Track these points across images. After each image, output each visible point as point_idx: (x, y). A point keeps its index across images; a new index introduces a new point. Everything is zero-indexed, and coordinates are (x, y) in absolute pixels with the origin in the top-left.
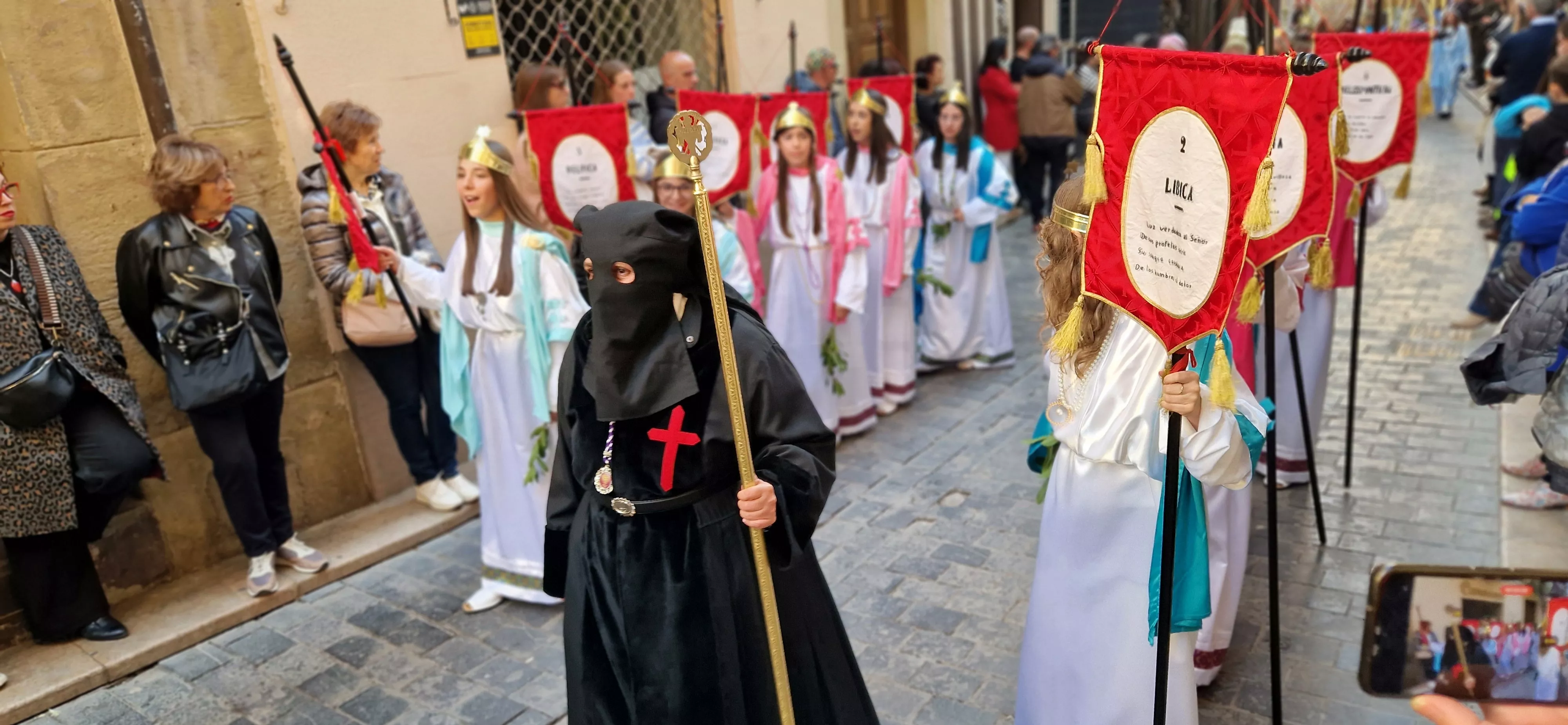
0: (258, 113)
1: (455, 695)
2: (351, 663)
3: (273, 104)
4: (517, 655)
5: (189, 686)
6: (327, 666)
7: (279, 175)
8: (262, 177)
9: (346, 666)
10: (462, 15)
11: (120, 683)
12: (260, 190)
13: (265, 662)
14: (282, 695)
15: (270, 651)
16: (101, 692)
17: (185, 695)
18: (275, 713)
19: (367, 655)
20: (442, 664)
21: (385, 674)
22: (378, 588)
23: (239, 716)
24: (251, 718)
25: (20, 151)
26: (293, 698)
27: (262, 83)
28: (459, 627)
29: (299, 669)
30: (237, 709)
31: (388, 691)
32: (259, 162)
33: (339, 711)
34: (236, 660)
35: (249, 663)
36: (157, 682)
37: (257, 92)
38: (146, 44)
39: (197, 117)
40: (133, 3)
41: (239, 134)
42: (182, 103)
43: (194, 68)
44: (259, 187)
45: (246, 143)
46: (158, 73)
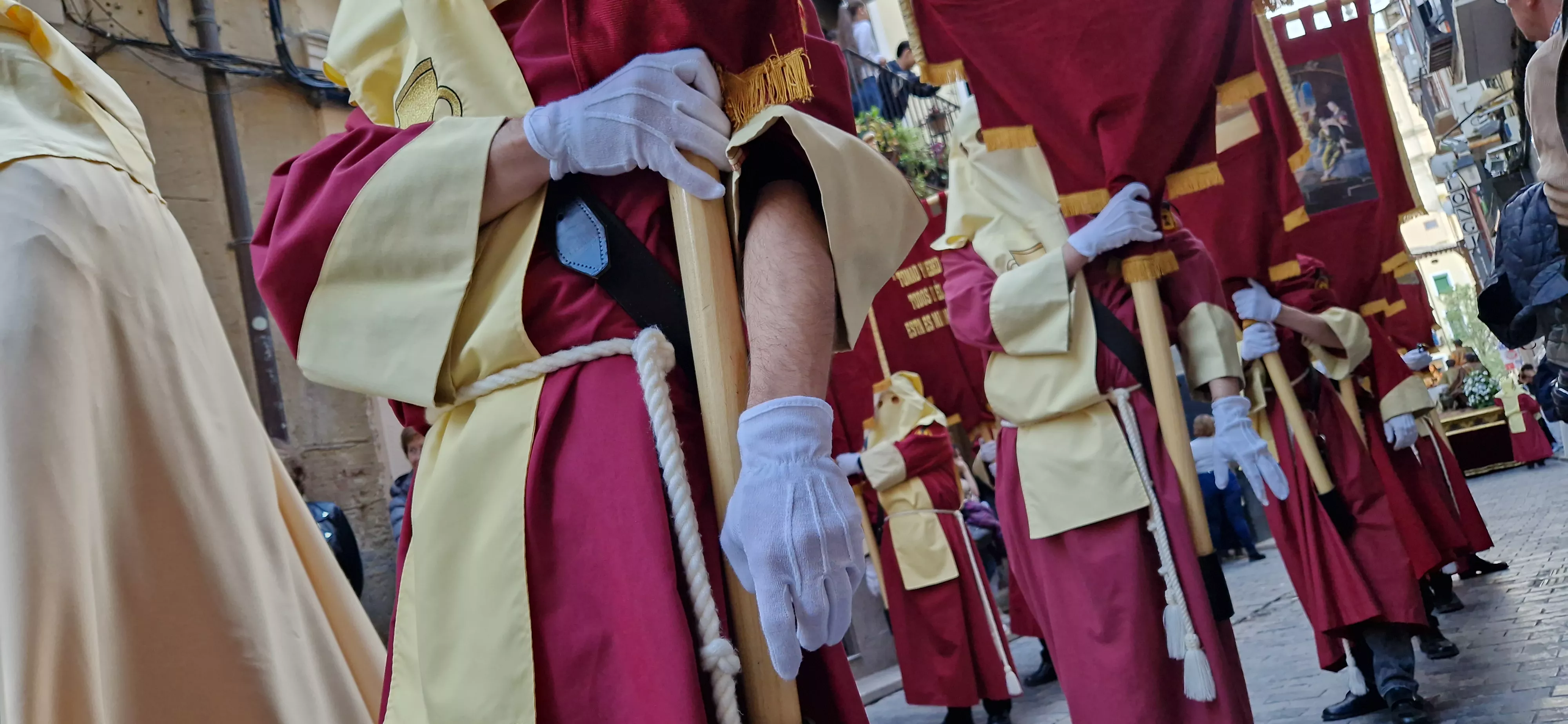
0: (363, 438)
3: (376, 431)
7: (378, 493)
8: (363, 494)
12: (359, 505)
27: (368, 413)
32: (359, 481)
37: (364, 420)
38: (272, 376)
39: (310, 440)
40: (265, 343)
41: (344, 455)
42: (297, 427)
43: (310, 399)
44: (358, 502)
45: (349, 463)
46: (279, 399)
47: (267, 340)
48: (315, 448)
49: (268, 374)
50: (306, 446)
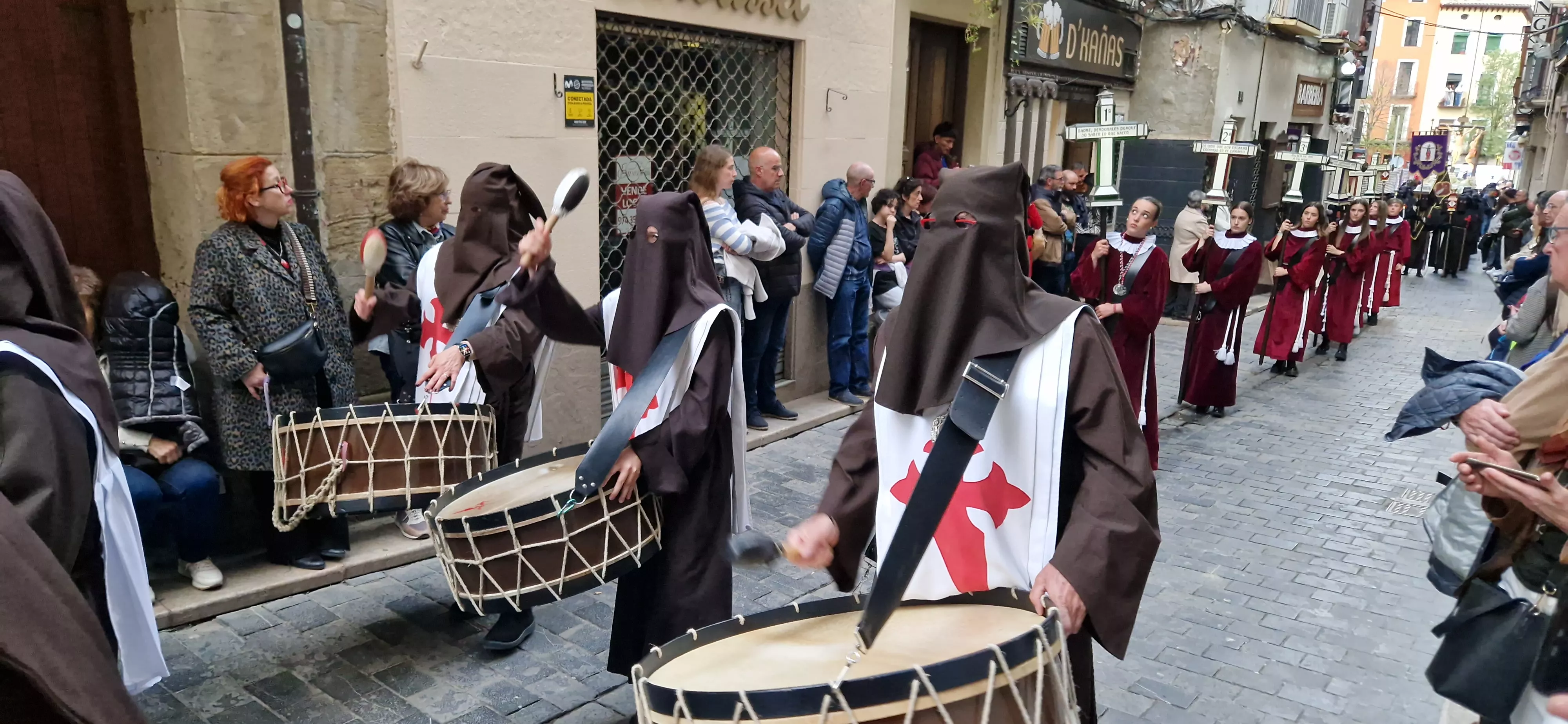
0: (382, 150)
1: (478, 680)
2: (387, 641)
3: (396, 144)
5: (241, 639)
6: (364, 640)
9: (382, 643)
10: (566, 90)
11: (182, 629)
12: (372, 215)
13: (309, 629)
14: (324, 658)
15: (315, 621)
17: (238, 647)
18: (316, 672)
19: (402, 635)
22: (416, 582)
23: (285, 670)
24: (295, 673)
25: (179, 154)
26: (333, 662)
27: (390, 124)
29: (339, 639)
30: (283, 664)
32: (375, 191)
33: (373, 678)
34: (285, 624)
35: (296, 628)
36: (214, 632)
37: (384, 131)
38: (302, 79)
39: (331, 145)
40: (298, 43)
41: (362, 164)
42: (321, 132)
43: (336, 104)
44: (372, 212)
45: (367, 173)
46: (307, 104)
47: (300, 41)
48: (335, 155)
49: (299, 77)
50: (328, 152)
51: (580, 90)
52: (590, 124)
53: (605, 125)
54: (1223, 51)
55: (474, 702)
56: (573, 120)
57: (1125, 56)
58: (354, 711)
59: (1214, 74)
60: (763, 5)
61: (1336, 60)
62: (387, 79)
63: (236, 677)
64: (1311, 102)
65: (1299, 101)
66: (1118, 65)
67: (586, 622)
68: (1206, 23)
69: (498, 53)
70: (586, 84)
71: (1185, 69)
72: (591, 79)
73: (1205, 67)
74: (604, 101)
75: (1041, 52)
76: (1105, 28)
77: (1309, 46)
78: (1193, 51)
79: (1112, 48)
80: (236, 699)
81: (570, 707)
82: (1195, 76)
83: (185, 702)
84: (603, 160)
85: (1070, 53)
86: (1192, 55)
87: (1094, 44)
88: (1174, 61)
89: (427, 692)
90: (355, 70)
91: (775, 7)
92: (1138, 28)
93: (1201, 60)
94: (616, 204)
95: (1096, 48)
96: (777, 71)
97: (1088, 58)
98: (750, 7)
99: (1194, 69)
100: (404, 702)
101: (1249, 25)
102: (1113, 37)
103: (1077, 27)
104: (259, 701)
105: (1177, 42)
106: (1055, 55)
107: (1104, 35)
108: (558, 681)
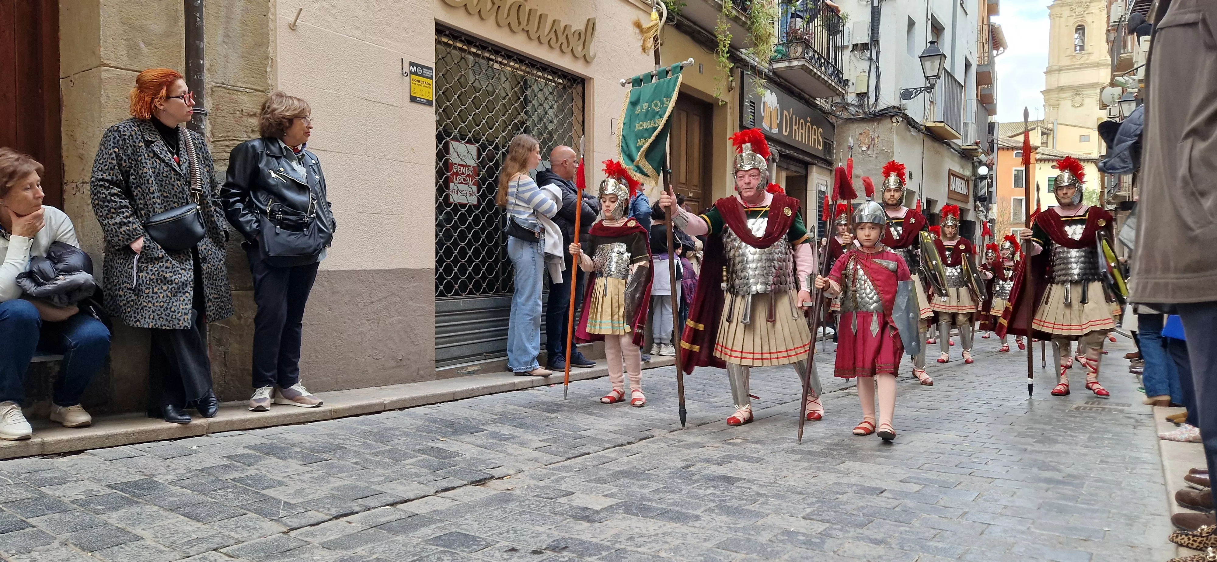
0: (261, 89)
2: (244, 464)
3: (272, 85)
4: (380, 471)
5: (107, 463)
6: (223, 463)
9: (239, 464)
10: (411, 72)
13: (172, 458)
16: (35, 459)
17: (103, 466)
19: (258, 461)
20: (318, 470)
21: (271, 470)
23: (146, 477)
24: (156, 479)
25: (90, 69)
26: (192, 473)
27: (268, 70)
28: (335, 457)
29: (200, 462)
31: (271, 477)
35: (160, 457)
37: (264, 74)
38: (198, 19)
39: (219, 78)
41: (243, 97)
42: (211, 64)
43: (225, 46)
45: (246, 105)
46: (202, 40)
48: (222, 86)
49: (195, 17)
50: (215, 82)
51: (422, 76)
52: (429, 103)
53: (441, 110)
54: (895, 139)
55: (323, 493)
56: (416, 98)
57: (825, 143)
58: (210, 497)
59: (890, 154)
60: (562, 44)
61: (973, 163)
62: (268, 35)
63: (99, 480)
64: (959, 191)
65: (952, 188)
66: (820, 148)
67: (426, 456)
68: (881, 119)
69: (358, 33)
70: (427, 72)
71: (869, 152)
72: (431, 69)
73: (883, 150)
74: (441, 92)
75: (765, 125)
76: (809, 119)
77: (953, 149)
78: (873, 139)
79: (815, 135)
80: (99, 491)
81: (412, 497)
82: (876, 157)
83: (50, 493)
84: (439, 138)
85: (786, 131)
86: (873, 143)
87: (802, 129)
88: (860, 147)
89: (281, 488)
90: (244, 23)
91: (570, 48)
92: (832, 125)
93: (879, 145)
94: (449, 174)
95: (803, 132)
96: (573, 99)
97: (798, 138)
98: (553, 42)
99: (875, 152)
100: (258, 493)
101: (910, 123)
102: (815, 127)
103: (789, 113)
104: (120, 493)
105: (861, 134)
106: (775, 131)
107: (809, 124)
108: (401, 483)
